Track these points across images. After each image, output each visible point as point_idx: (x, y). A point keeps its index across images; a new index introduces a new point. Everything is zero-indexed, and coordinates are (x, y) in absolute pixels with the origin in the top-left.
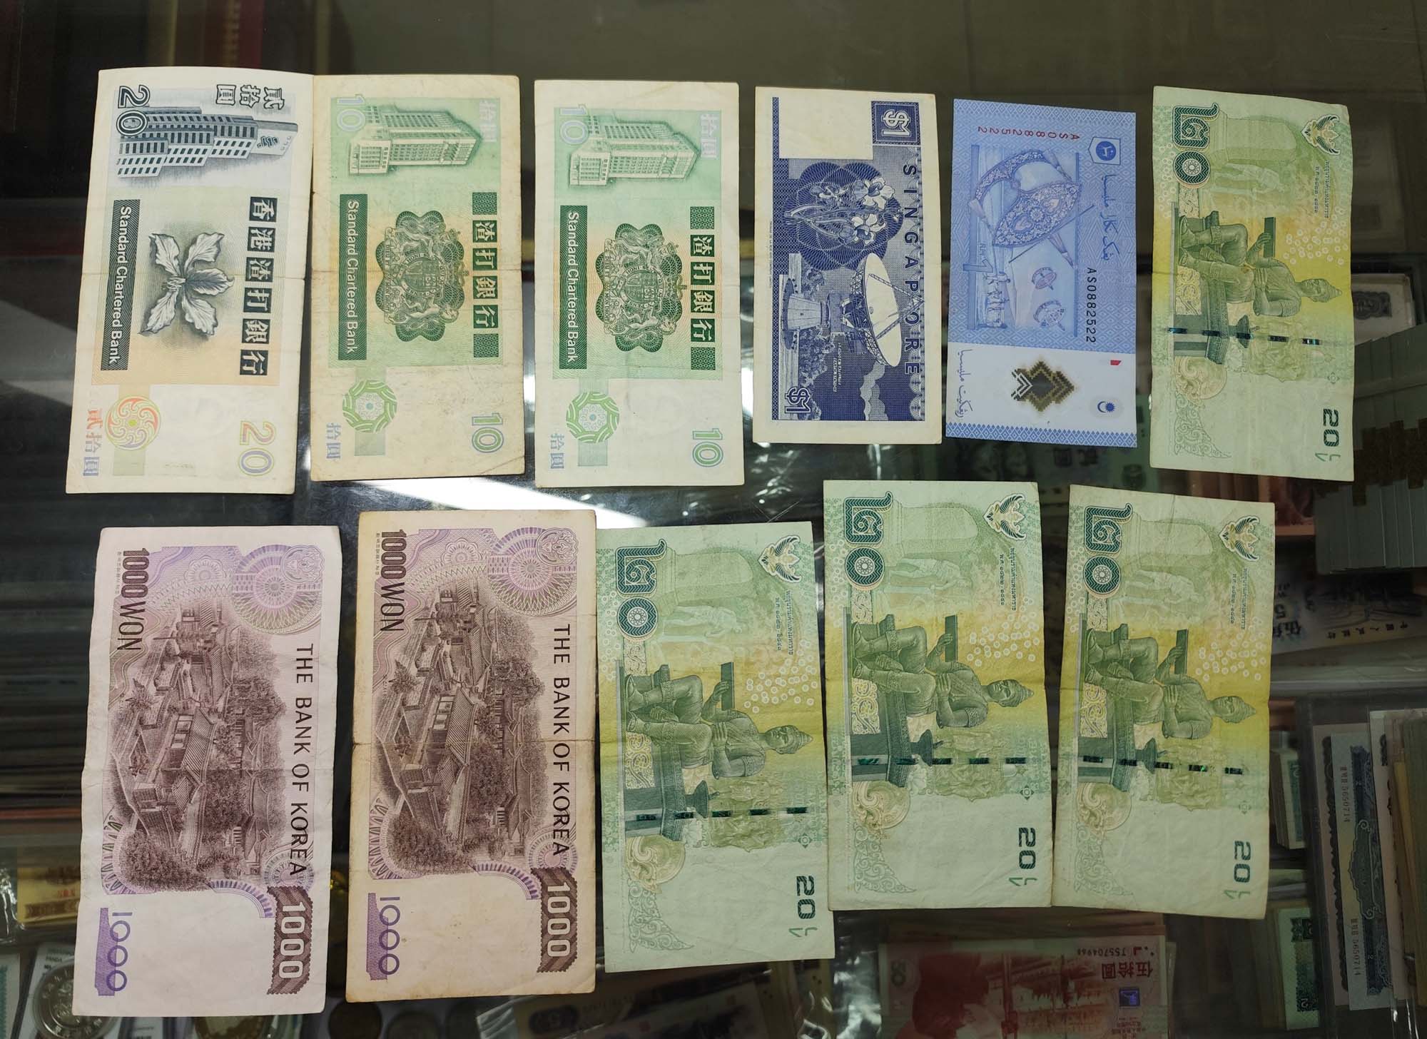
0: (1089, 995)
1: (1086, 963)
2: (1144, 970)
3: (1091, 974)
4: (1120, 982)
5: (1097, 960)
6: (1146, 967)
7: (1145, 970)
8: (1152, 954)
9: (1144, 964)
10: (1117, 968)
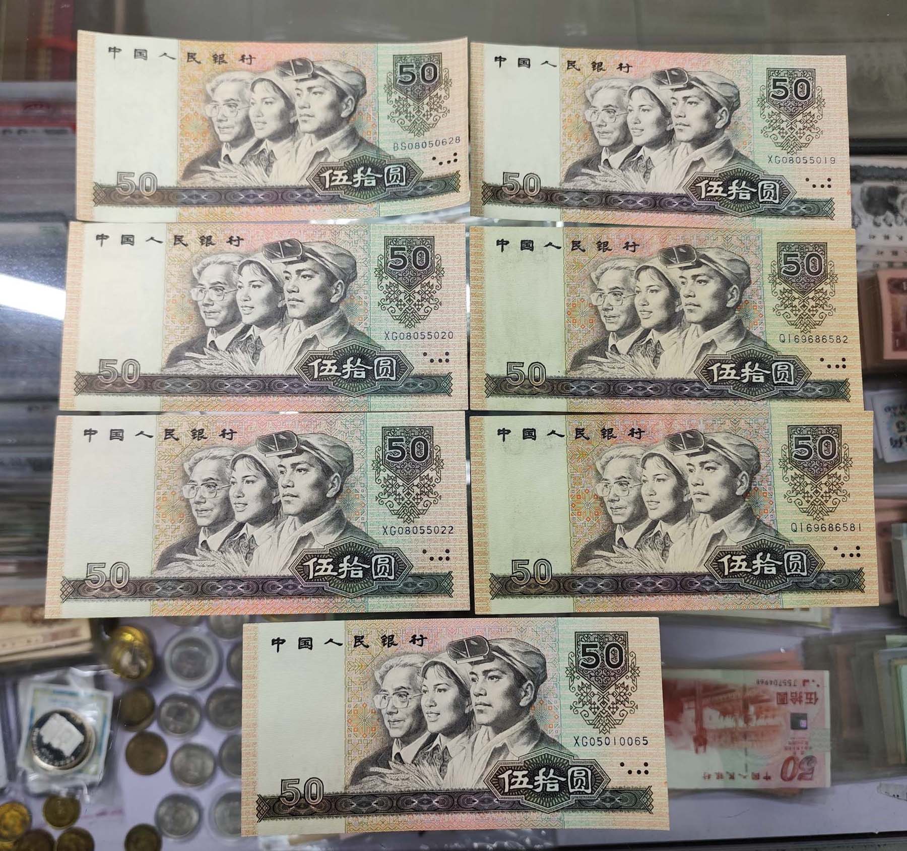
0: (766, 717)
1: (764, 692)
3: (768, 701)
4: (792, 708)
5: (774, 690)
6: (813, 696)
7: (812, 698)
8: (818, 685)
9: (811, 693)
10: (789, 697)
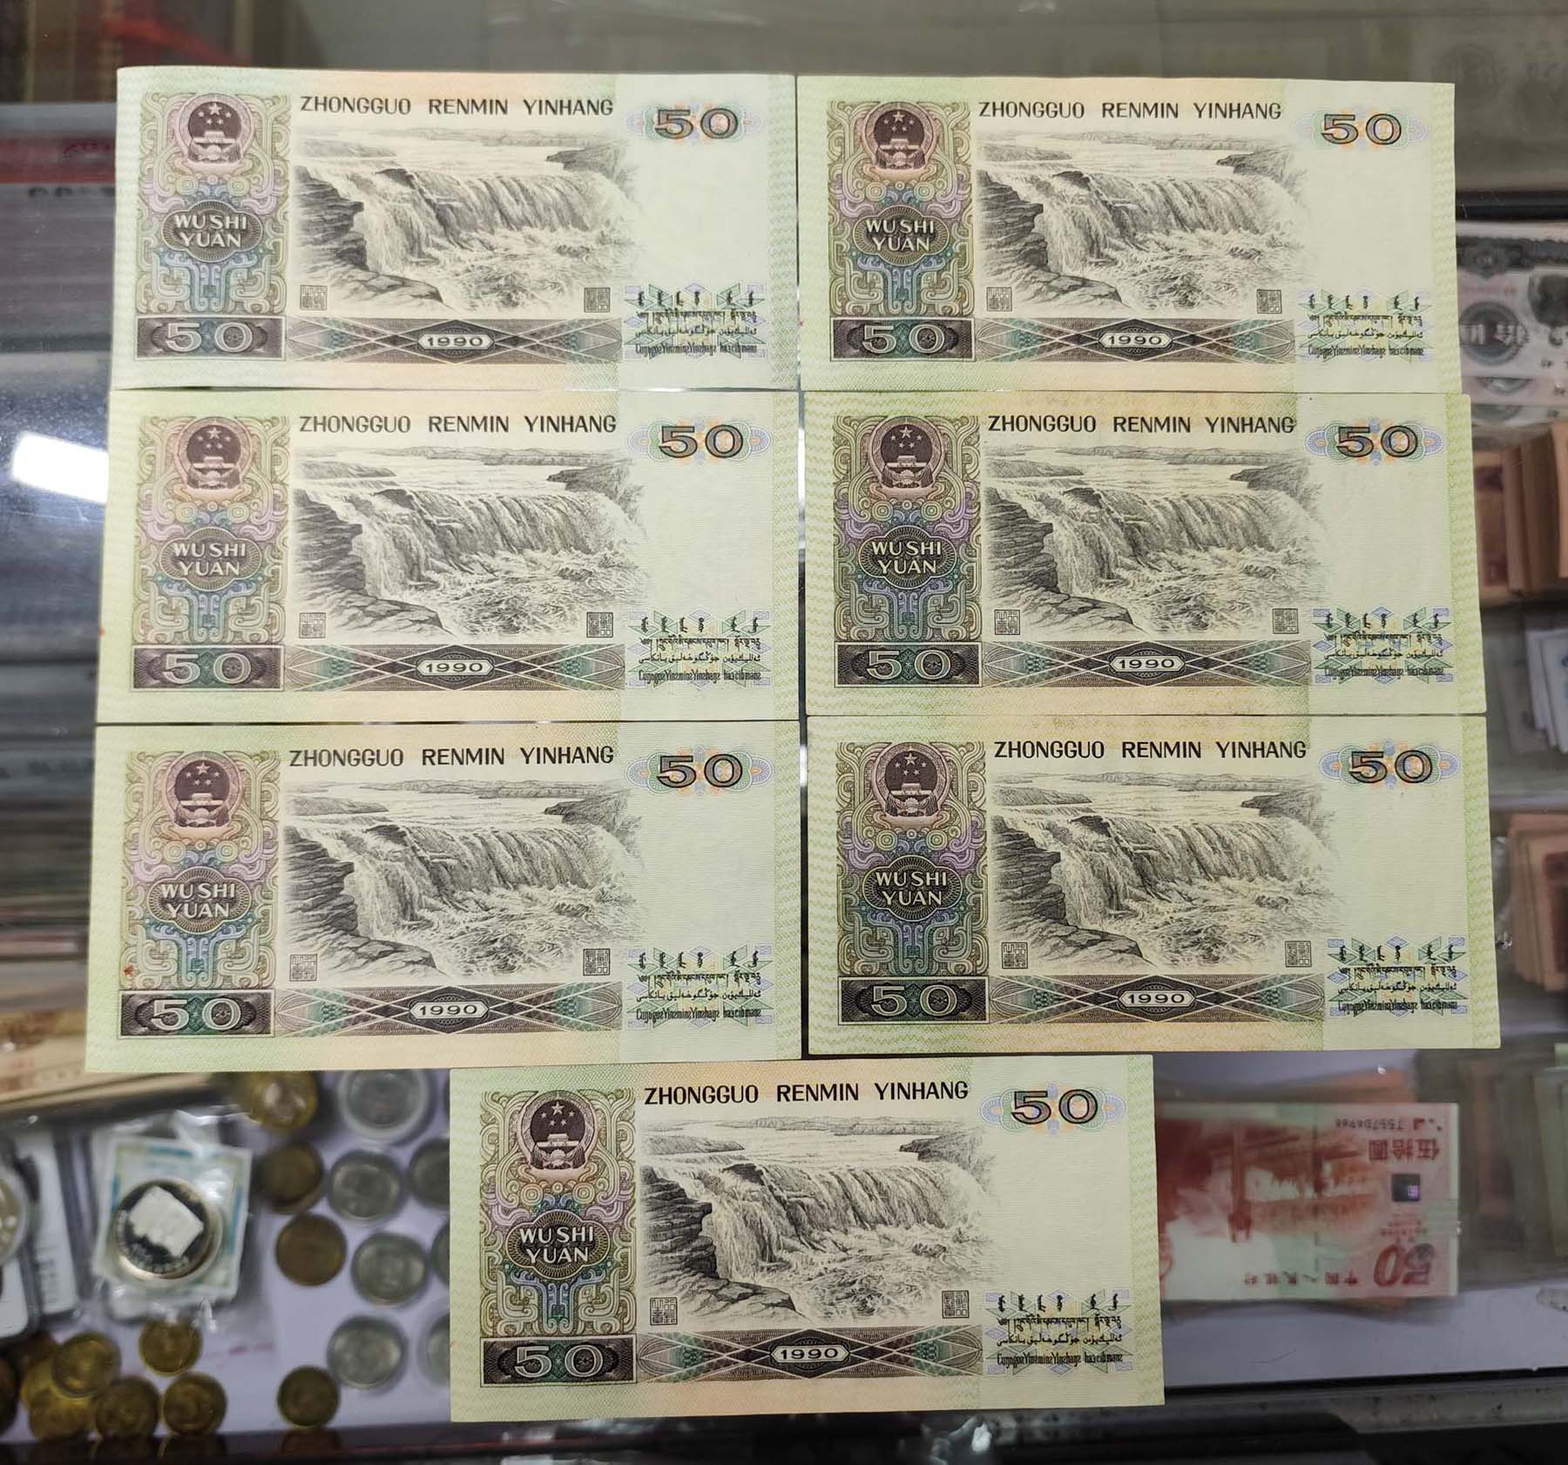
0: (1351, 1182)
1: (1350, 1139)
2: (1427, 1150)
3: (1354, 1154)
4: (1394, 1166)
5: (1365, 1135)
6: (1431, 1147)
7: (1429, 1149)
8: (1439, 1129)
9: (1427, 1142)
10: (1390, 1147)
